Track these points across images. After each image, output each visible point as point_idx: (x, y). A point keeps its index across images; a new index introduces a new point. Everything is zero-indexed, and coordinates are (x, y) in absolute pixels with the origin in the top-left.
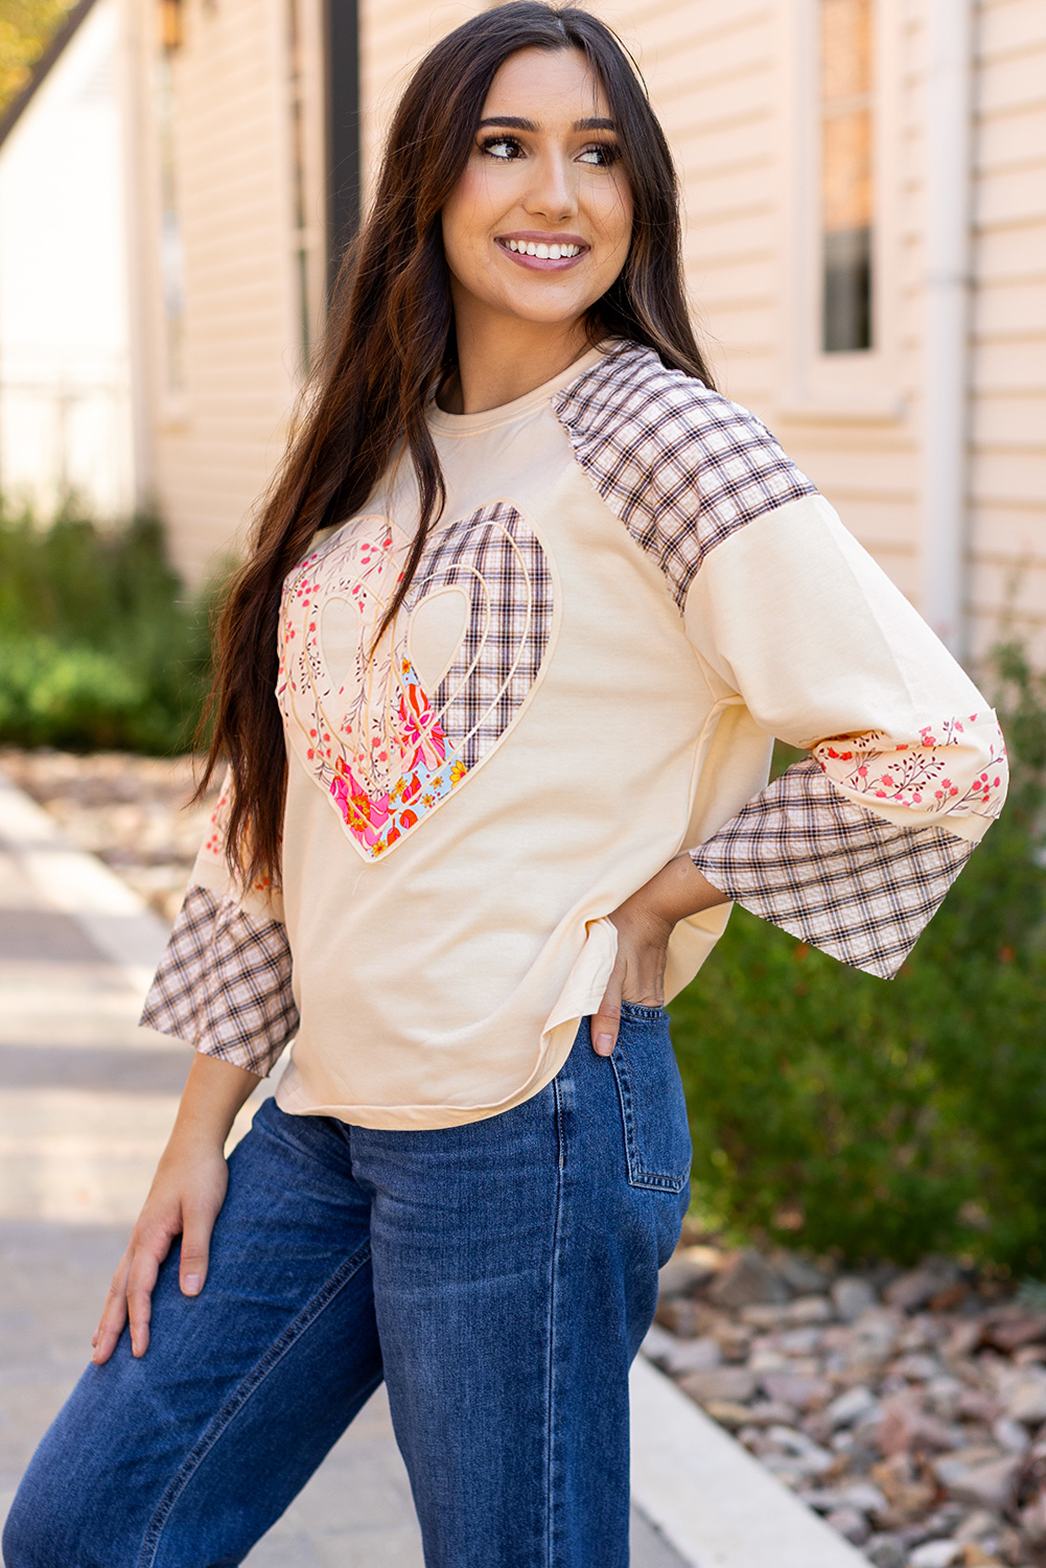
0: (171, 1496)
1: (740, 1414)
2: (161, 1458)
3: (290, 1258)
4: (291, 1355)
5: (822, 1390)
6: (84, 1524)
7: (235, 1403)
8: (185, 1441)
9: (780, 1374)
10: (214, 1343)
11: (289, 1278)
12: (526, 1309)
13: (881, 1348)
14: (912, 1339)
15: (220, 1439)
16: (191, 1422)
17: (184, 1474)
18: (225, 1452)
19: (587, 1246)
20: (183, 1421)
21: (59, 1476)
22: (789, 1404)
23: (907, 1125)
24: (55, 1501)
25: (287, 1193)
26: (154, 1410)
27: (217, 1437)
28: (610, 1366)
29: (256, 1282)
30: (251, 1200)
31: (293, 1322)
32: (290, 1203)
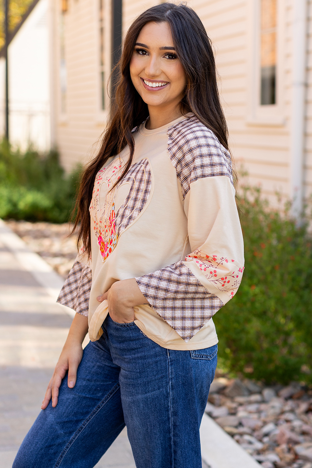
0: (62, 456)
1: (235, 431)
2: (59, 444)
3: (99, 384)
4: (99, 413)
5: (260, 423)
6: (35, 465)
7: (82, 428)
8: (66, 439)
9: (246, 418)
10: (75, 410)
11: (98, 390)
12: (163, 401)
13: (278, 411)
14: (287, 408)
15: (77, 439)
16: (68, 433)
17: (66, 450)
18: (79, 443)
19: (180, 380)
20: (66, 433)
21: (28, 450)
22: (249, 427)
23: (285, 342)
24: (27, 458)
25: (98, 363)
26: (57, 430)
27: (76, 438)
28: (192, 417)
29: (88, 391)
30: (87, 365)
31: (100, 403)
32: (99, 366)
